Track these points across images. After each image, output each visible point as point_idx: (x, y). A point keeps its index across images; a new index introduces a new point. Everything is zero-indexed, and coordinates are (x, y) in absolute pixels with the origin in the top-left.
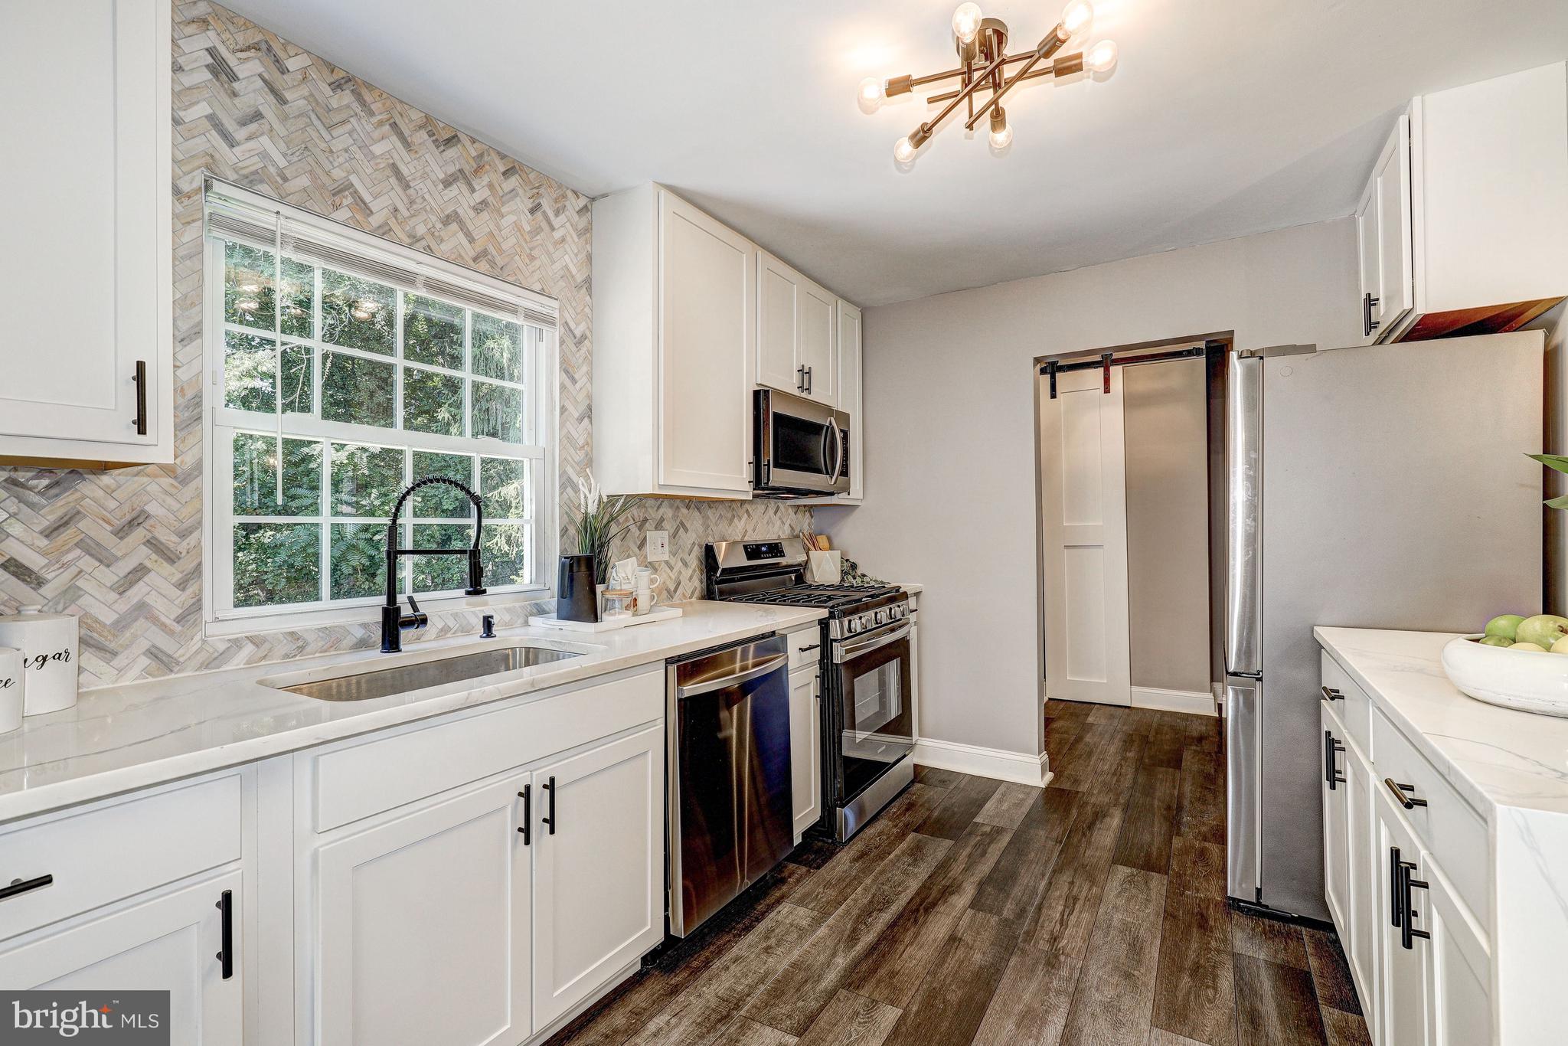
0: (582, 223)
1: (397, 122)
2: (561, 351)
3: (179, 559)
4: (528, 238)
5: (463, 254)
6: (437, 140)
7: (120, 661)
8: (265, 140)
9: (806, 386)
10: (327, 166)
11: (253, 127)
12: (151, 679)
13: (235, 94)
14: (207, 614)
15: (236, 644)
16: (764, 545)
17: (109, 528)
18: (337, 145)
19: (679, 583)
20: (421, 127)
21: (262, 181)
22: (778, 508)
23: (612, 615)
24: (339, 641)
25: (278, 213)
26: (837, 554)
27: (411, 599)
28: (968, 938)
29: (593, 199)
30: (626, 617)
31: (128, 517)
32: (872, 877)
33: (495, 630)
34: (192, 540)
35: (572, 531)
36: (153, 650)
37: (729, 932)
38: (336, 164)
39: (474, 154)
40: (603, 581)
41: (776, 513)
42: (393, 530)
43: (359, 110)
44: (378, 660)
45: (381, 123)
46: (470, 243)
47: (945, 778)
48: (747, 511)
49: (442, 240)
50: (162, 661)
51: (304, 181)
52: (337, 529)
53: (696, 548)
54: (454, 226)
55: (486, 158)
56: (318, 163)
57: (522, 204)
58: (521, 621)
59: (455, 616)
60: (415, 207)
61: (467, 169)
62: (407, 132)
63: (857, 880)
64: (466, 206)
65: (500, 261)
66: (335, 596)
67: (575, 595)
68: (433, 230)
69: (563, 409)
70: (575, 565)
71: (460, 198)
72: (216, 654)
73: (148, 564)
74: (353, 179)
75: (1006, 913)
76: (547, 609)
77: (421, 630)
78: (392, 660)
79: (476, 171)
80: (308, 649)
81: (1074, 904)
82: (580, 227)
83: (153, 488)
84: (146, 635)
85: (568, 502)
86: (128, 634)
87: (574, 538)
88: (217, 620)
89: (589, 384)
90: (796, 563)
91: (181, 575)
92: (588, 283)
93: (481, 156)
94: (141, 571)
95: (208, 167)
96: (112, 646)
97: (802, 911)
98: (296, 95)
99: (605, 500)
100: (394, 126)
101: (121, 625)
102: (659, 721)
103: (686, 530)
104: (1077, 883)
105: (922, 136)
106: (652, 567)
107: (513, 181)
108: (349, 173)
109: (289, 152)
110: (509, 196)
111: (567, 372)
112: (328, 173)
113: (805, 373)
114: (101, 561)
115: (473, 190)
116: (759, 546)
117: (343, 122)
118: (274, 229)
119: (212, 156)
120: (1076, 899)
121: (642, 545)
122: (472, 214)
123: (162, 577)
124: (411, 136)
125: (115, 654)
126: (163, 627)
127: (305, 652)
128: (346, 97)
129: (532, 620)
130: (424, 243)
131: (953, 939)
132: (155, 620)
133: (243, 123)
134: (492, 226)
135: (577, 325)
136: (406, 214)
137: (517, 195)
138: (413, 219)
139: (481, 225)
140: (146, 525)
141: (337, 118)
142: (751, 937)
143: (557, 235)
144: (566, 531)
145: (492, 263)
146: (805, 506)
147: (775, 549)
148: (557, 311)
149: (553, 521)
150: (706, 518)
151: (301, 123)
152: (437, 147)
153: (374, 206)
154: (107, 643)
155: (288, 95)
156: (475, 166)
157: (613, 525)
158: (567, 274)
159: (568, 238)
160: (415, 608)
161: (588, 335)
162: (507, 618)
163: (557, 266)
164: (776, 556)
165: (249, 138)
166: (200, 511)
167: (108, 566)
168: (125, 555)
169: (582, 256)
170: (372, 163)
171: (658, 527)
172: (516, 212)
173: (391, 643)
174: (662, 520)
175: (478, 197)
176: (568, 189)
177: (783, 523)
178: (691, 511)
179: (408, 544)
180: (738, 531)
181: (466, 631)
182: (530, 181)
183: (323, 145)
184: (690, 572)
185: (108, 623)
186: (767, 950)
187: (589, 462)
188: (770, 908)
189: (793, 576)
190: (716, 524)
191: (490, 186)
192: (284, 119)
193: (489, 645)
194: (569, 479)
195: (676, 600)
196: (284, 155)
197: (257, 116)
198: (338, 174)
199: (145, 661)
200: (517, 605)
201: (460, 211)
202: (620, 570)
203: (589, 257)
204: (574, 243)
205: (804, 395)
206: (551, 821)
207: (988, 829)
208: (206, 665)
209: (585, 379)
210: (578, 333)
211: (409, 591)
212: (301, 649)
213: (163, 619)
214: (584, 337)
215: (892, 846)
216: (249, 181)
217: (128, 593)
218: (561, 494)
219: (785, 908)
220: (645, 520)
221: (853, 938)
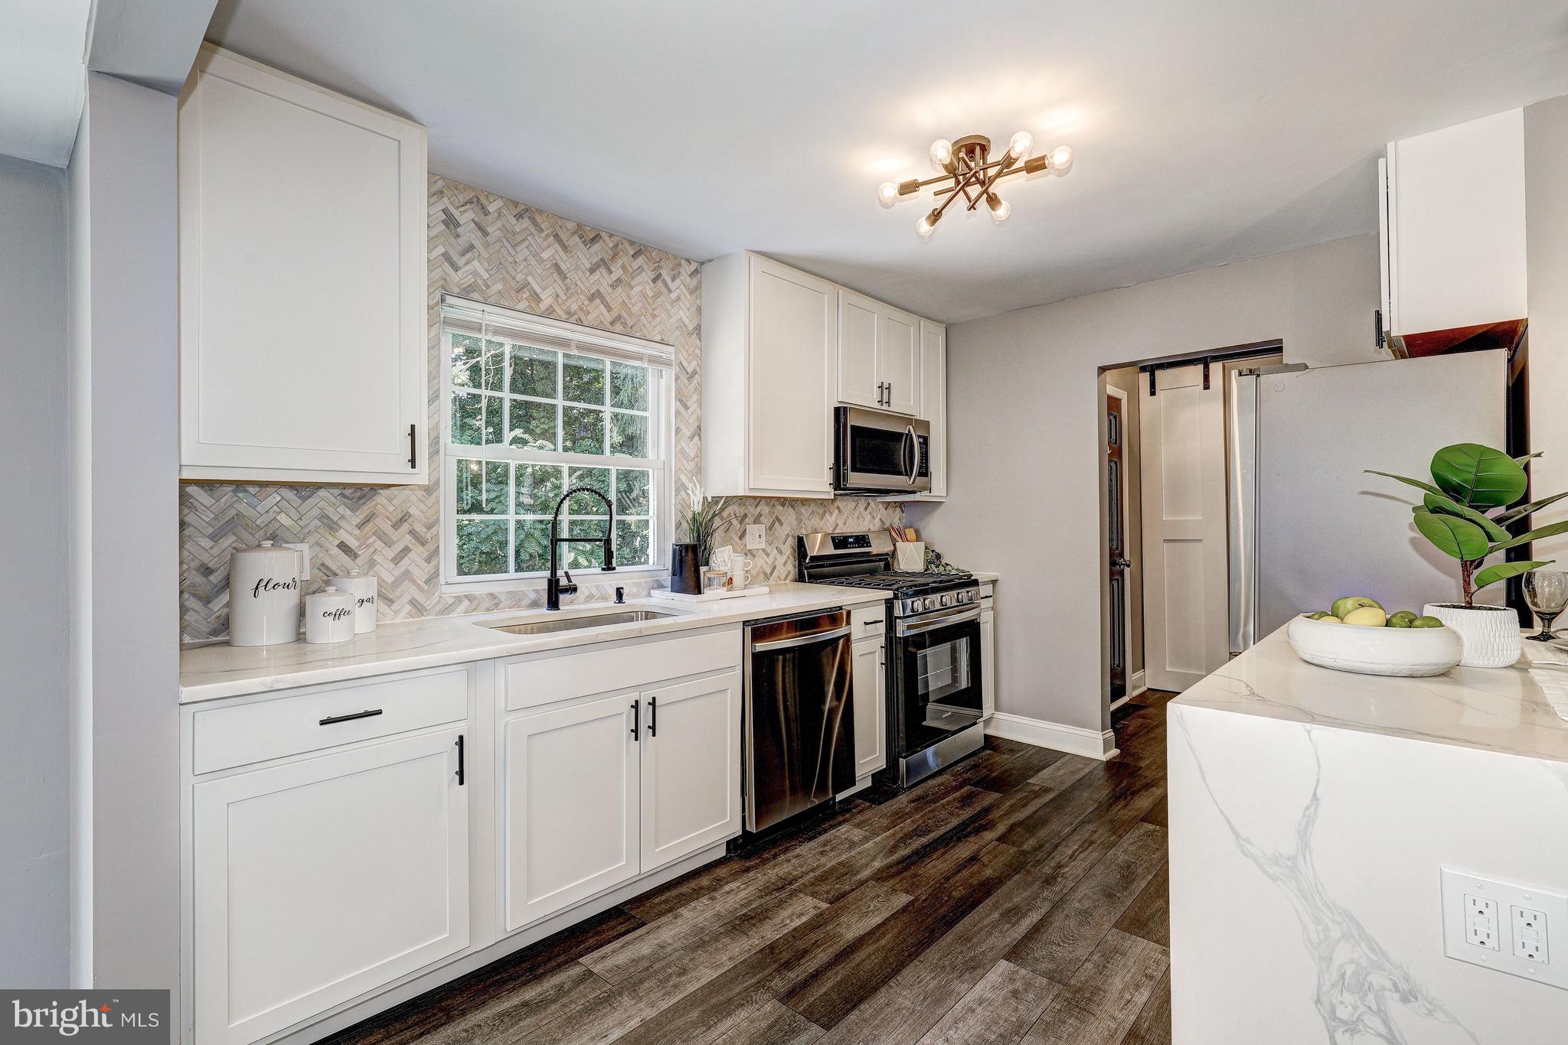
0: (693, 283)
1: (559, 233)
2: (676, 384)
3: (427, 542)
4: (651, 301)
5: (603, 321)
6: (585, 240)
7: (395, 607)
8: (476, 263)
9: (885, 399)
10: (513, 273)
11: (468, 255)
12: (412, 619)
13: (458, 236)
14: (442, 581)
15: (458, 599)
16: (851, 537)
17: (390, 523)
18: (519, 258)
19: (775, 568)
20: (574, 233)
21: (474, 291)
22: (869, 504)
23: (712, 590)
24: (520, 600)
25: (483, 311)
26: (921, 545)
27: (566, 573)
28: (985, 859)
29: (702, 263)
30: (722, 592)
31: (400, 516)
32: (922, 814)
33: (624, 597)
34: (434, 531)
35: (685, 525)
36: (413, 601)
37: (795, 840)
38: (519, 270)
39: (611, 245)
40: (707, 564)
41: (866, 509)
42: (555, 524)
43: (533, 230)
44: (545, 614)
45: (548, 236)
46: (608, 311)
47: (1014, 747)
48: (838, 508)
49: (589, 313)
50: (418, 609)
51: (499, 286)
52: (520, 524)
53: (790, 538)
54: (597, 301)
55: (620, 246)
56: (508, 272)
57: (648, 275)
58: (645, 592)
59: (597, 587)
60: (570, 291)
61: (606, 257)
62: (564, 239)
63: (910, 814)
64: (605, 285)
65: (630, 322)
66: (519, 569)
67: (683, 574)
68: (582, 306)
69: (678, 430)
70: (683, 552)
71: (602, 280)
72: (447, 606)
73: (410, 546)
74: (530, 279)
75: (1025, 847)
76: (665, 584)
77: (573, 596)
78: (553, 615)
79: (613, 258)
80: (501, 606)
81: (1089, 846)
82: (691, 287)
83: (413, 498)
84: (409, 591)
85: (682, 502)
86: (399, 590)
87: (686, 531)
88: (447, 583)
89: (698, 410)
90: (885, 552)
91: (427, 554)
92: (698, 329)
93: (616, 246)
94: (406, 550)
95: (443, 288)
96: (391, 597)
97: (857, 831)
98: (494, 228)
99: (710, 499)
100: (556, 236)
101: (396, 584)
102: (737, 668)
103: (781, 524)
104: (1100, 831)
105: (936, 216)
106: (750, 553)
107: (640, 260)
108: (527, 275)
109: (490, 268)
110: (636, 272)
111: (681, 401)
112: (514, 278)
113: (885, 389)
114: (386, 544)
115: (610, 272)
116: (846, 538)
117: (524, 240)
118: (481, 321)
119: (445, 279)
120: (1092, 843)
121: (742, 536)
122: (610, 290)
123: (418, 553)
124: (567, 241)
125: (392, 602)
126: (418, 586)
127: (499, 607)
128: (526, 223)
129: (653, 592)
130: (576, 317)
131: (974, 859)
132: (414, 582)
133: (463, 254)
134: (625, 297)
135: (689, 363)
136: (564, 298)
137: (643, 270)
138: (569, 301)
139: (616, 297)
140: (409, 521)
141: (519, 238)
142: (812, 844)
143: (673, 296)
144: (680, 525)
145: (624, 324)
146: (896, 502)
147: (862, 540)
148: (674, 355)
149: (670, 517)
150: (799, 514)
151: (497, 246)
152: (585, 245)
153: (543, 297)
154: (389, 595)
155: (489, 230)
156: (612, 254)
157: (717, 519)
158: (681, 325)
159: (682, 297)
160: (569, 580)
161: (698, 370)
162: (635, 590)
163: (673, 320)
164: (863, 546)
165: (466, 264)
166: (438, 511)
167: (389, 547)
168: (398, 541)
169: (694, 309)
170: (542, 265)
171: (757, 521)
172: (643, 283)
173: (553, 604)
174: (760, 515)
175: (614, 277)
176: (682, 258)
177: (873, 518)
178: (786, 508)
179: (565, 535)
180: (829, 525)
181: (604, 598)
182: (653, 258)
183: (511, 259)
184: (784, 558)
185: (389, 582)
186: (822, 853)
187: (699, 471)
188: (833, 827)
189: (882, 564)
190: (809, 519)
191: (623, 267)
192: (487, 246)
193: (620, 609)
194: (683, 485)
195: (772, 581)
196: (487, 271)
197: (471, 247)
198: (520, 277)
199: (408, 608)
200: (642, 580)
201: (602, 290)
202: (718, 555)
203: (699, 309)
204: (687, 300)
205: (885, 407)
206: (653, 728)
207: (1037, 788)
208: (442, 612)
209: (695, 405)
210: (690, 370)
211: (566, 568)
212: (497, 605)
213: (418, 581)
214: (695, 372)
215: (947, 793)
216: (466, 294)
217: (400, 564)
218: (676, 496)
219: (844, 828)
220: (745, 516)
221: (893, 850)
